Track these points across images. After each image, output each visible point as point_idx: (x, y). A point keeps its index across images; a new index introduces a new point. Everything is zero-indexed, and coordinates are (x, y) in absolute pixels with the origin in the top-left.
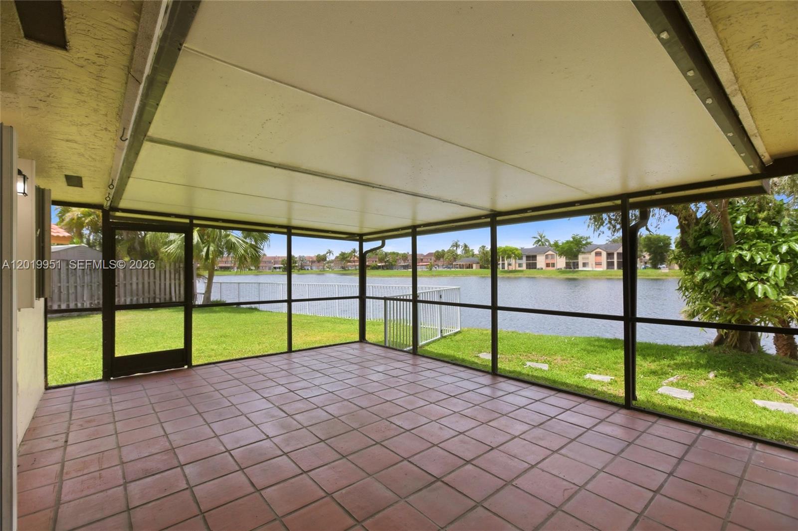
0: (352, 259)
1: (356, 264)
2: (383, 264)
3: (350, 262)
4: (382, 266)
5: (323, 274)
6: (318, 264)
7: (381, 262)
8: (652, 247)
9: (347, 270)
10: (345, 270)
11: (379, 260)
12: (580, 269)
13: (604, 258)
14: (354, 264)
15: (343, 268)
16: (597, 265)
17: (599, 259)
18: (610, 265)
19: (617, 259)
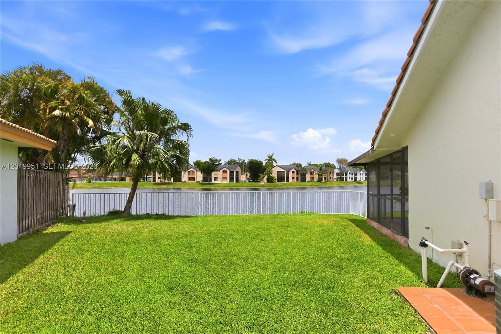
8: (253, 168)
12: (212, 182)
13: (228, 175)
16: (223, 179)
17: (225, 175)
18: (232, 179)
19: (236, 175)
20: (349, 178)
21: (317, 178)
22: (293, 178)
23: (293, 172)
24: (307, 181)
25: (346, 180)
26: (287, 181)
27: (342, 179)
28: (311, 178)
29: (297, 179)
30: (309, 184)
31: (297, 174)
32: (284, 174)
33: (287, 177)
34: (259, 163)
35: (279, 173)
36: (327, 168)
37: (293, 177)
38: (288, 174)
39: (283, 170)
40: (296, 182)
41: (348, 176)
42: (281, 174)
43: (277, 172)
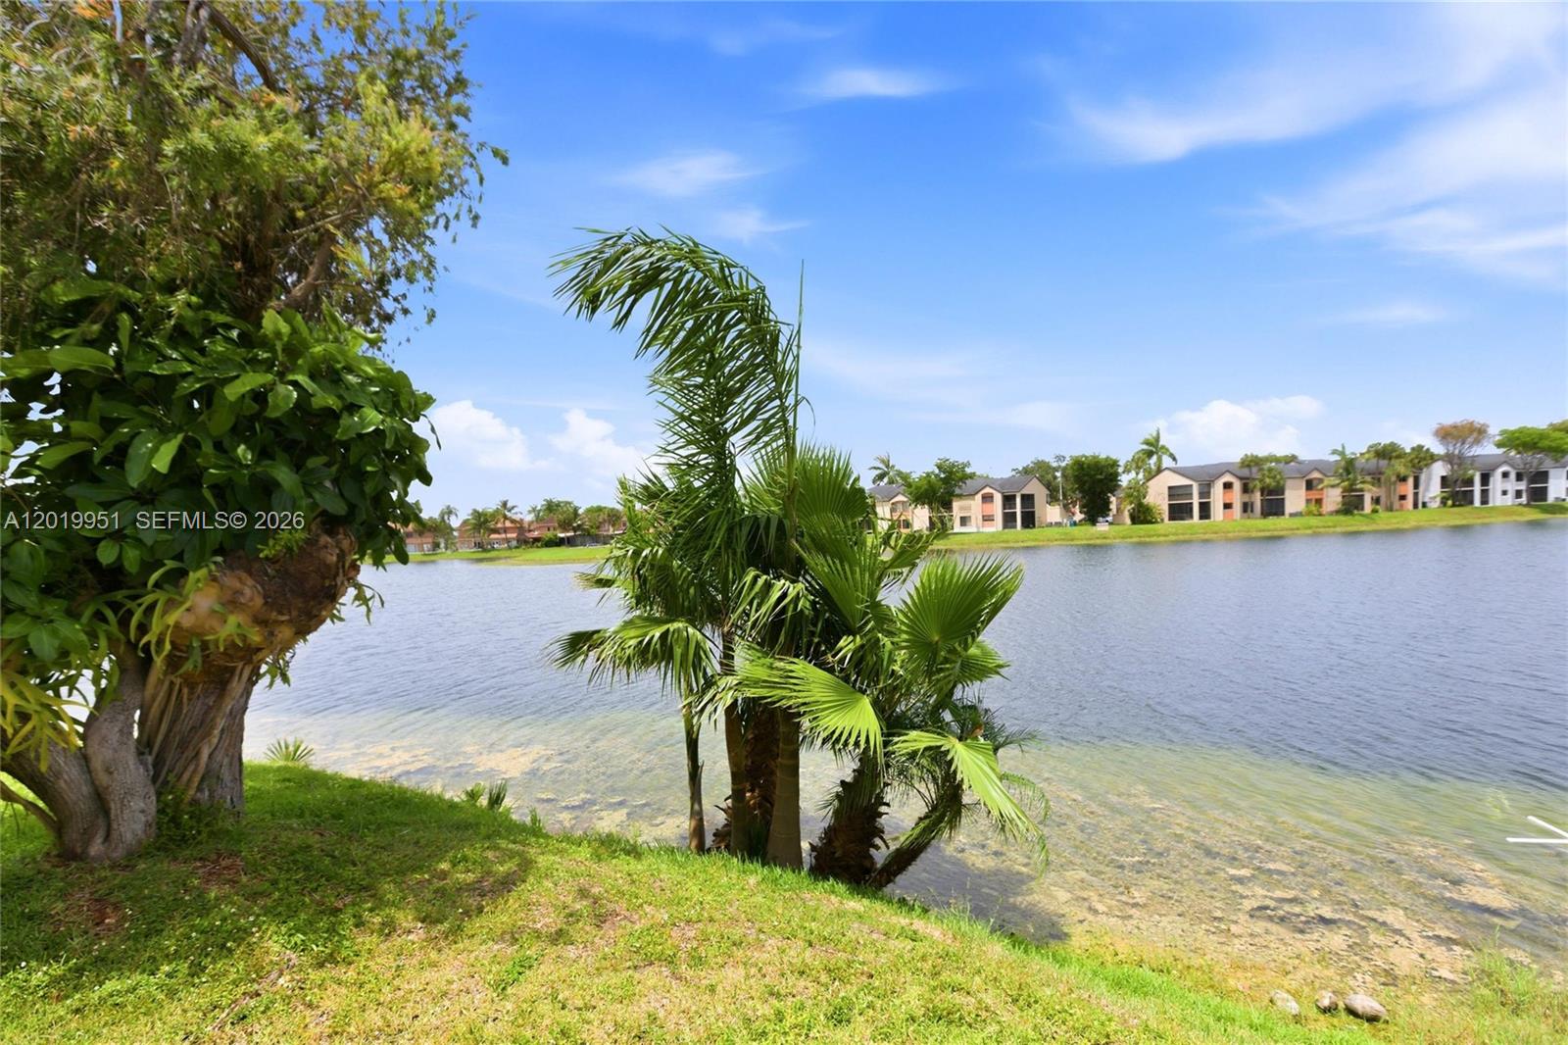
0: (499, 525)
1: (509, 535)
2: (571, 534)
3: (496, 531)
4: (568, 538)
5: (433, 562)
6: (419, 540)
7: (565, 530)
8: (1085, 482)
9: (489, 551)
10: (485, 550)
11: (560, 526)
12: (955, 531)
13: (997, 508)
14: (503, 536)
15: (479, 545)
16: (984, 520)
17: (989, 509)
18: (1009, 520)
19: (1023, 507)
20: (1499, 493)
21: (1340, 499)
22: (1227, 506)
23: (1228, 486)
24: (1291, 515)
25: (1485, 501)
26: (1201, 518)
27: (1465, 499)
28: (1308, 501)
29: (1247, 508)
30: (1297, 522)
31: (1246, 489)
32: (1191, 494)
33: (1201, 504)
34: (1104, 466)
35: (1173, 492)
36: (1383, 463)
37: (1228, 501)
38: (1205, 492)
39: (1187, 482)
40: (1242, 518)
41: (1497, 483)
42: (1179, 496)
43: (1170, 488)
